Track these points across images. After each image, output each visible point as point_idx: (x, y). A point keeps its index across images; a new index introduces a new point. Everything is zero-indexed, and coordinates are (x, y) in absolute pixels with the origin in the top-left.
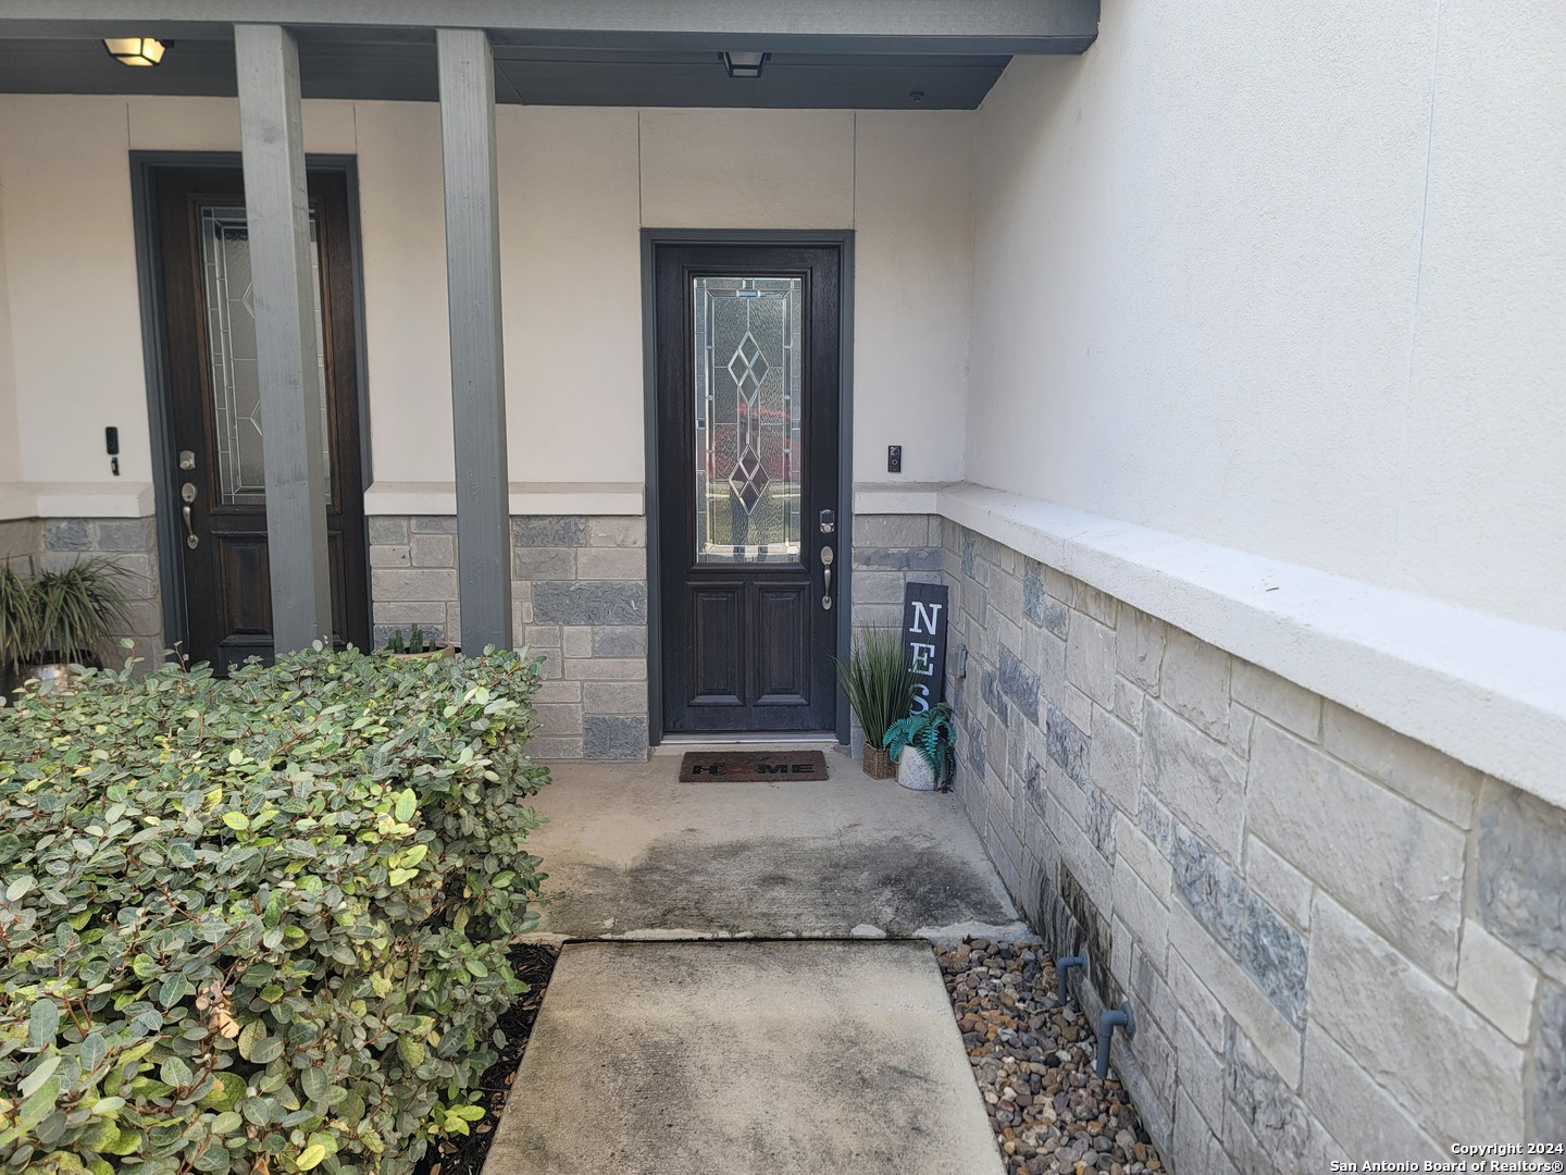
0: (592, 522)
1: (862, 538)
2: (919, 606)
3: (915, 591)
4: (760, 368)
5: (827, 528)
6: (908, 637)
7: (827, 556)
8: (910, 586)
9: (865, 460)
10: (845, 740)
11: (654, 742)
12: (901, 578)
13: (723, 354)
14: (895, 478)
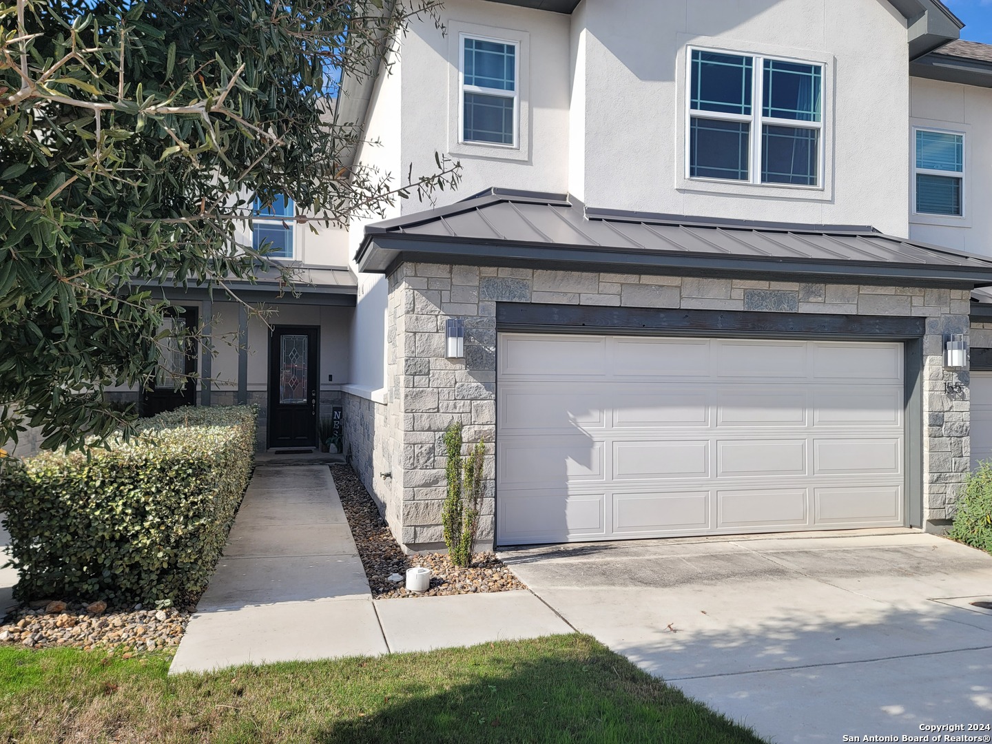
0: (254, 393)
1: (322, 396)
2: (336, 412)
3: (335, 409)
4: (297, 356)
5: (314, 395)
6: (333, 420)
7: (314, 401)
8: (333, 408)
9: (323, 378)
10: (318, 448)
11: (268, 448)
12: (331, 406)
13: (288, 353)
14: (330, 382)
